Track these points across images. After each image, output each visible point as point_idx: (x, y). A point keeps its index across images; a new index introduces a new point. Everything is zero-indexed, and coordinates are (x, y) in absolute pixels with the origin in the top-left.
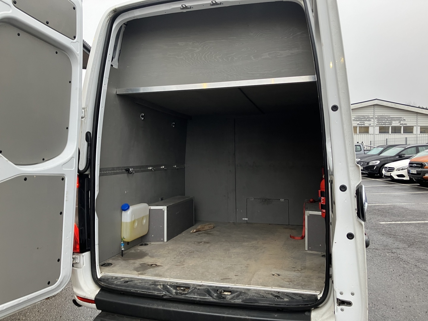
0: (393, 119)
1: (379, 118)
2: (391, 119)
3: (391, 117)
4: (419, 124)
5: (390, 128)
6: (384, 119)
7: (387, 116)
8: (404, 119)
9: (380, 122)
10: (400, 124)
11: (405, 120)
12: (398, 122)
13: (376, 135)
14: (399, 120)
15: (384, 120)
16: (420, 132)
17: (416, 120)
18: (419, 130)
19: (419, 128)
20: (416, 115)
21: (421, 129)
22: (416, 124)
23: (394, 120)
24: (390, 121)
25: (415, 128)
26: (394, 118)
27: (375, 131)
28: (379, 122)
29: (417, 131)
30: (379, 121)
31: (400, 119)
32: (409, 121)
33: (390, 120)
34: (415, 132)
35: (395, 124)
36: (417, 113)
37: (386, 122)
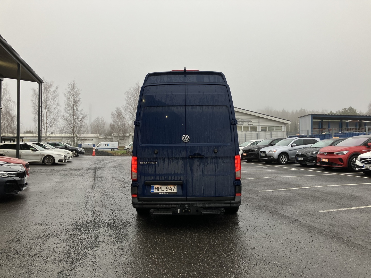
0: (244, 121)
3: (243, 119)
4: (260, 125)
5: (242, 126)
7: (240, 119)
10: (249, 124)
11: (251, 122)
12: (247, 123)
16: (261, 130)
17: (258, 122)
18: (261, 129)
19: (260, 127)
20: (258, 118)
21: (261, 128)
22: (258, 125)
23: (245, 121)
24: (242, 122)
25: (258, 127)
26: (244, 120)
29: (259, 129)
31: (248, 121)
32: (254, 122)
33: (242, 121)
34: (258, 130)
35: (245, 124)
36: (259, 117)
37: (240, 123)
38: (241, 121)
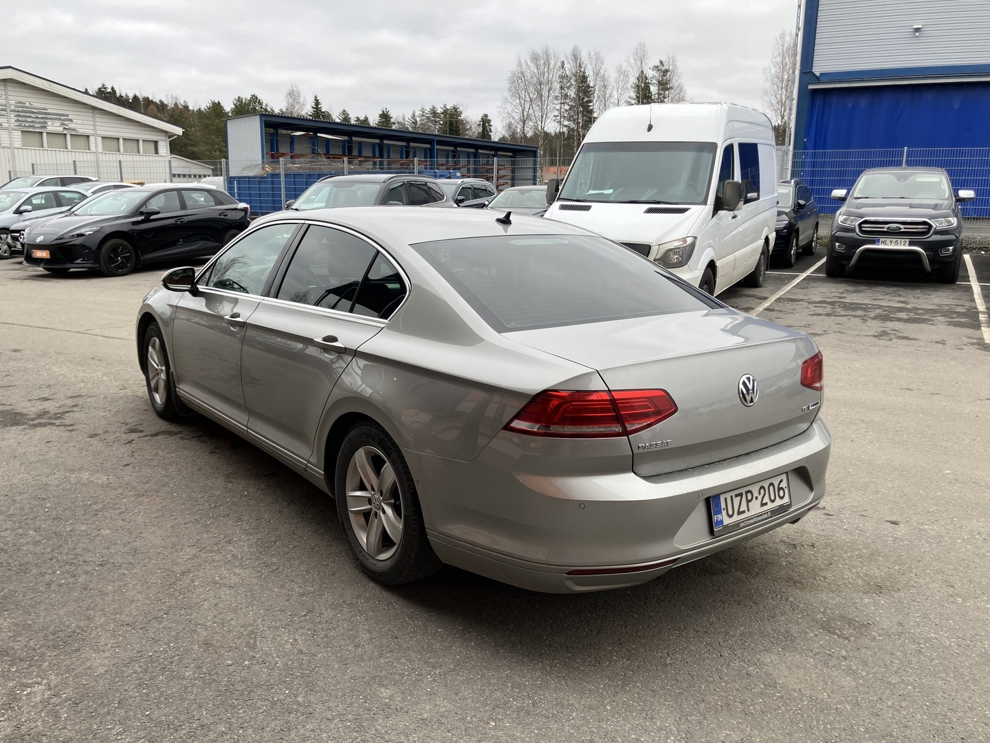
0: (48, 116)
1: (18, 111)
2: (43, 116)
3: (44, 111)
4: (99, 132)
5: (44, 135)
6: (29, 115)
7: (35, 108)
8: (69, 118)
9: (21, 121)
10: (64, 129)
11: (71, 120)
12: (58, 123)
13: (16, 150)
14: (61, 119)
15: (30, 117)
16: (102, 148)
17: (92, 123)
18: (101, 145)
19: (100, 139)
20: (91, 111)
21: (103, 141)
22: (92, 132)
23: (50, 119)
24: (42, 121)
25: (92, 139)
26: (49, 114)
27: (14, 140)
28: (18, 120)
29: (96, 146)
30: (20, 119)
31: (63, 118)
32: (81, 123)
33: (42, 118)
34: (92, 147)
35: (54, 126)
36: (94, 108)
37: (34, 122)
38: (40, 116)
